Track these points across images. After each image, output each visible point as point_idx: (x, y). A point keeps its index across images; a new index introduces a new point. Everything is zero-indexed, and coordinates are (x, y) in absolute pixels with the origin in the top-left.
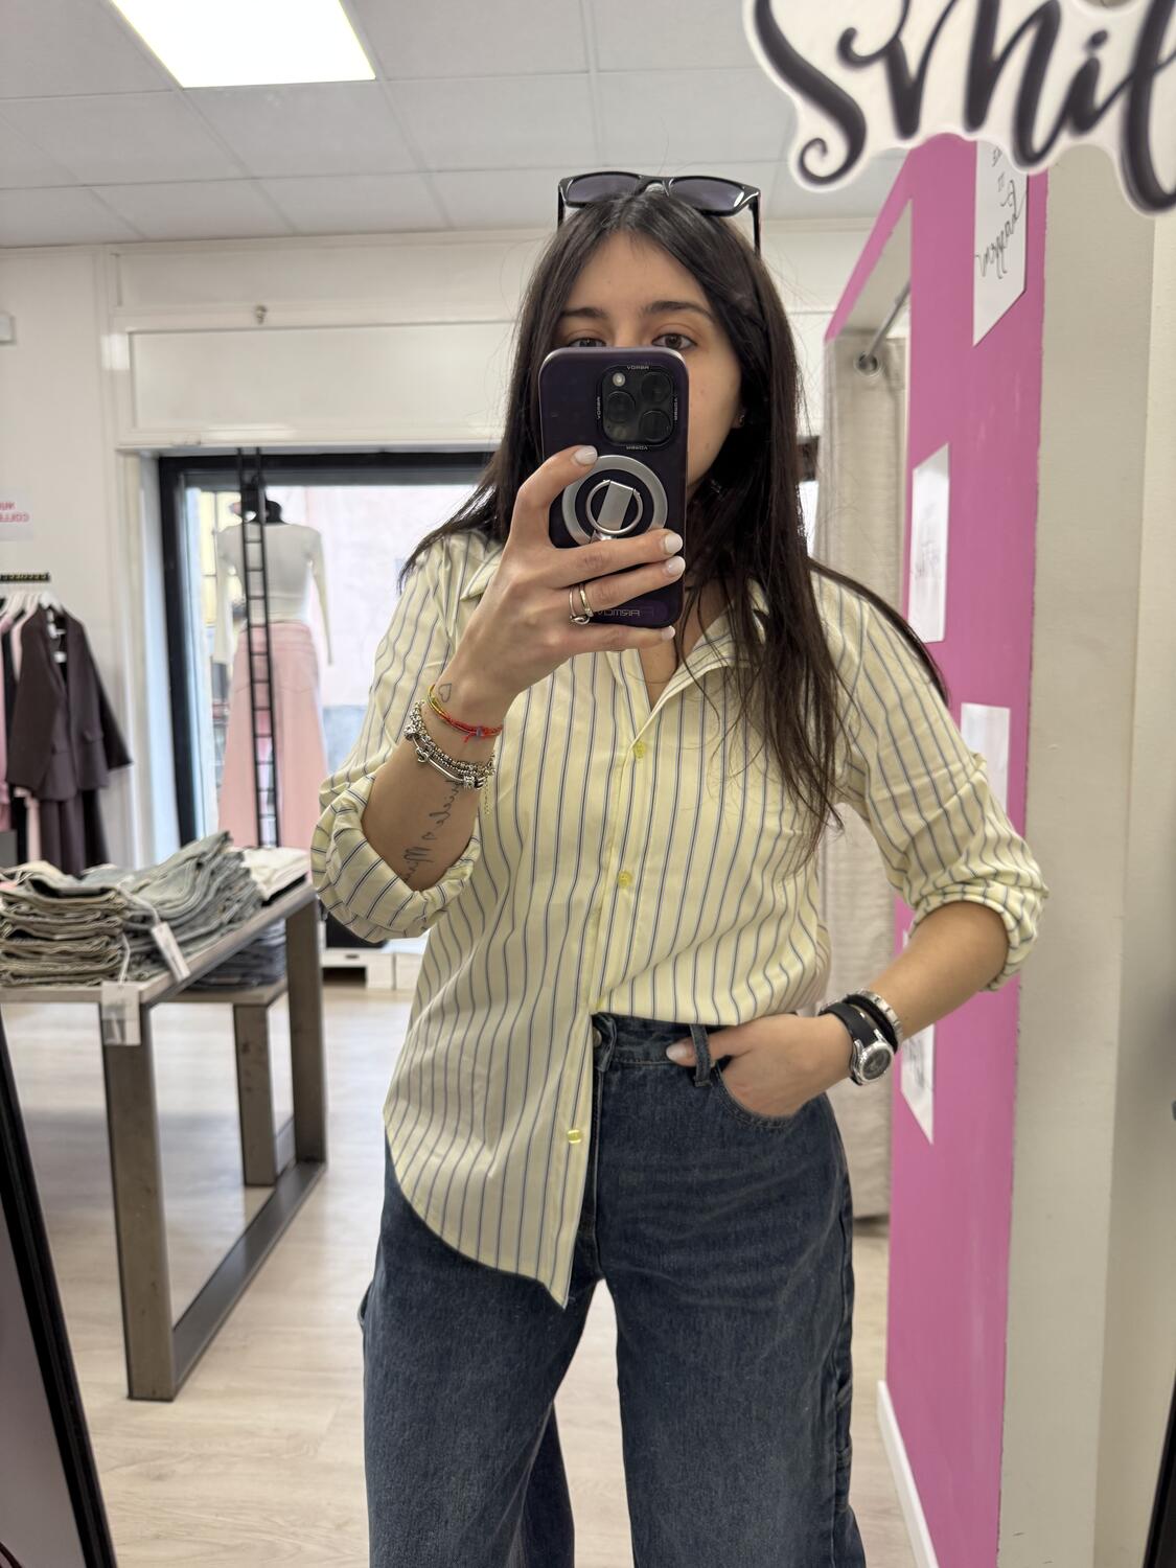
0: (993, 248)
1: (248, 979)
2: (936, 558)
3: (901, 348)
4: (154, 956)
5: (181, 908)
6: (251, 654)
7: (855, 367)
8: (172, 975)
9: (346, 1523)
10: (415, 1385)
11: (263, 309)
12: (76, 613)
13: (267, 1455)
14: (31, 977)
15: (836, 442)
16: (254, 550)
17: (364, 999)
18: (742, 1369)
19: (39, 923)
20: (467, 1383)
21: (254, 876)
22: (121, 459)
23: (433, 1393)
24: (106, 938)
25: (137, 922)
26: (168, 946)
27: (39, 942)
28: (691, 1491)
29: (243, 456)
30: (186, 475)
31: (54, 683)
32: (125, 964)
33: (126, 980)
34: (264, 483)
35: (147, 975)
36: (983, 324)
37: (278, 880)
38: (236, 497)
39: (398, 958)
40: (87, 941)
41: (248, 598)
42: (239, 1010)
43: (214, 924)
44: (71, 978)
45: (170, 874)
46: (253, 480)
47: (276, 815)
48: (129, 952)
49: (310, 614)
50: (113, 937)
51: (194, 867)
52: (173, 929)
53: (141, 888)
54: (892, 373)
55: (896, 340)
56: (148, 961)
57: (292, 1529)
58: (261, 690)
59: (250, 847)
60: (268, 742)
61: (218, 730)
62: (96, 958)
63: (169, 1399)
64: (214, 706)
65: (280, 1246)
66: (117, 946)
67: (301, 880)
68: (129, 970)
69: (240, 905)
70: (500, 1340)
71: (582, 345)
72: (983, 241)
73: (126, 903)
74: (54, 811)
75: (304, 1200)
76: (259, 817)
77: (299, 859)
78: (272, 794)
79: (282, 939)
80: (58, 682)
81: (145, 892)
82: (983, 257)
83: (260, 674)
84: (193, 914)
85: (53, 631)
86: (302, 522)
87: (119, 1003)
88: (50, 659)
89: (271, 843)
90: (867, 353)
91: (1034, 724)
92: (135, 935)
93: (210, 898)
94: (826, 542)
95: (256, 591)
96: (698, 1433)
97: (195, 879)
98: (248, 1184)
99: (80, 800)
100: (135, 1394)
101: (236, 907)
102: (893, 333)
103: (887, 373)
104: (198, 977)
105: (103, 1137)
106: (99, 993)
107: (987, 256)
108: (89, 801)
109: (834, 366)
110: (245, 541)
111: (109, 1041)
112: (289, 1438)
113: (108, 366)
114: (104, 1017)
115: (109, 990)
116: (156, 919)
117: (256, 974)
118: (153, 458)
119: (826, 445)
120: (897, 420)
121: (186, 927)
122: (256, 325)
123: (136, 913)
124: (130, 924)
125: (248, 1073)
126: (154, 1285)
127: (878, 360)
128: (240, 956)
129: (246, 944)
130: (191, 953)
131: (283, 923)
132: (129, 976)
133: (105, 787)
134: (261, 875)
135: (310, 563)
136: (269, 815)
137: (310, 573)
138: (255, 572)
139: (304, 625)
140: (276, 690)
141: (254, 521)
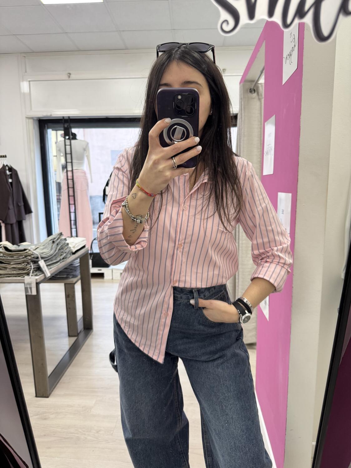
0: (288, 55)
1: (69, 276)
2: (272, 149)
3: (262, 86)
4: (40, 269)
5: (48, 254)
6: (68, 179)
7: (249, 92)
8: (45, 275)
9: (99, 431)
11: (70, 74)
13: (76, 412)
14: (4, 275)
15: (243, 115)
16: (68, 148)
17: (103, 282)
19: (6, 259)
21: (70, 245)
22: (27, 120)
24: (26, 263)
25: (35, 258)
26: (44, 267)
27: (6, 265)
29: (64, 119)
30: (47, 125)
32: (32, 271)
33: (32, 276)
34: (71, 128)
35: (38, 274)
36: (285, 78)
37: (77, 247)
38: (62, 132)
39: (113, 271)
40: (21, 264)
41: (67, 162)
42: (66, 285)
43: (58, 259)
44: (16, 275)
45: (46, 245)
46: (68, 126)
47: (76, 228)
48: (33, 267)
49: (85, 167)
50: (28, 263)
51: (52, 242)
52: (45, 261)
53: (36, 249)
54: (260, 94)
55: (261, 84)
56: (38, 271)
57: (84, 433)
58: (71, 190)
59: (68, 237)
60: (73, 206)
61: (58, 203)
62: (23, 269)
63: (48, 397)
64: (57, 196)
65: (79, 353)
66: (29, 266)
67: (84, 247)
68: (33, 272)
69: (66, 254)
72: (285, 54)
73: (32, 253)
74: (9, 227)
75: (86, 341)
76: (71, 228)
77: (83, 241)
78: (75, 221)
79: (79, 264)
80: (10, 188)
81: (38, 250)
82: (285, 58)
83: (71, 185)
84: (52, 256)
85: (8, 173)
86: (83, 139)
87: (30, 282)
88: (7, 181)
89: (75, 236)
90: (252, 88)
91: (298, 198)
92: (34, 262)
93: (57, 251)
94: (240, 145)
95: (69, 160)
97: (52, 246)
98: (69, 336)
99: (17, 223)
100: (37, 396)
101: (65, 254)
102: (260, 82)
103: (258, 94)
104: (53, 275)
105: (26, 323)
106: (24, 279)
107: (287, 57)
108: (20, 224)
109: (242, 92)
110: (65, 145)
111: (27, 294)
112: (83, 407)
113: (22, 91)
114: (26, 287)
115: (27, 279)
116: (40, 258)
117: (71, 275)
118: (37, 120)
119: (240, 115)
120: (261, 108)
121: (50, 260)
122: (68, 79)
123: (35, 256)
124: (33, 259)
125: (69, 304)
126: (42, 364)
127: (255, 90)
128: (66, 269)
129: (68, 265)
130: (51, 268)
131: (79, 259)
132: (33, 275)
133: (25, 220)
134: (72, 245)
135: (85, 152)
136: (74, 228)
137: (85, 155)
138: (69, 155)
139: (83, 171)
140: (75, 190)
141: (68, 139)
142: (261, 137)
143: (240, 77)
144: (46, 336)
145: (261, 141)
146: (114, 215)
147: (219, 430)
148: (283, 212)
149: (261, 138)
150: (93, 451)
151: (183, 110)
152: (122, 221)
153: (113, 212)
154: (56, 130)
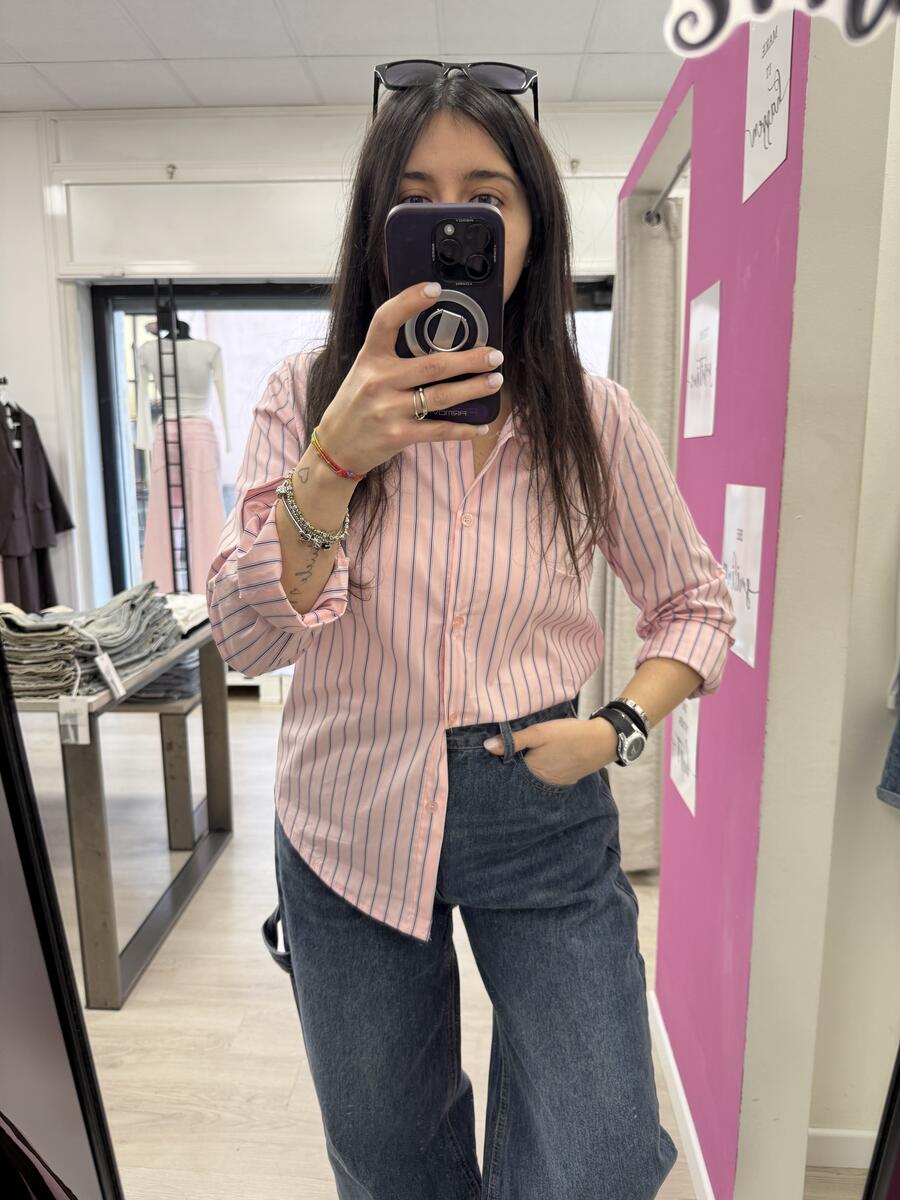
0: (761, 124)
1: (171, 694)
2: (709, 371)
3: (679, 207)
4: (98, 678)
5: (120, 639)
6: (166, 442)
7: (643, 220)
8: (112, 694)
9: (253, 1098)
11: (173, 167)
12: (28, 410)
13: (193, 1048)
15: (628, 279)
16: (168, 360)
17: (258, 709)
19: (10, 651)
21: (175, 616)
22: (62, 287)
24: (63, 662)
25: (87, 650)
26: (108, 672)
29: (158, 285)
30: (113, 300)
31: (12, 464)
32: (77, 683)
33: (78, 694)
34: (175, 309)
35: (95, 690)
36: (750, 185)
37: (194, 618)
38: (153, 319)
39: (284, 679)
40: (49, 665)
42: (164, 717)
43: (146, 652)
44: (35, 693)
45: (111, 614)
46: (167, 303)
47: (188, 569)
48: (79, 672)
49: (212, 411)
50: (68, 661)
51: (129, 607)
52: (111, 656)
53: (88, 624)
54: (672, 225)
55: (676, 199)
56: (93, 681)
57: (213, 1102)
58: (174, 471)
59: (170, 593)
60: (181, 511)
62: (55, 677)
63: (117, 1009)
64: (137, 484)
65: (198, 895)
66: (72, 668)
68: (80, 686)
69: (165, 637)
71: (412, 201)
72: (752, 118)
73: (78, 636)
74: (14, 564)
75: (215, 862)
76: (174, 570)
78: (184, 552)
79: (197, 664)
80: (15, 463)
81: (91, 627)
82: (752, 132)
83: (173, 458)
84: (129, 644)
85: (11, 424)
86: (204, 338)
87: (73, 712)
88: (9, 445)
90: (653, 210)
91: (785, 499)
92: (84, 660)
93: (142, 631)
94: (619, 358)
95: (169, 392)
97: (130, 617)
98: (172, 848)
99: (34, 555)
100: (92, 1005)
101: (162, 639)
102: (673, 194)
103: (667, 227)
104: (133, 693)
105: (63, 815)
106: (57, 704)
107: (755, 131)
108: (42, 558)
109: (627, 219)
110: (160, 353)
111: (66, 741)
112: (209, 1035)
113: (49, 213)
114: (62, 723)
115: (65, 702)
116: (99, 648)
117: (178, 692)
118: (87, 286)
119: (619, 281)
120: (675, 262)
121: (124, 653)
122: (168, 180)
123: (86, 643)
124: (81, 651)
125: (172, 766)
126: (105, 924)
127: (661, 214)
128: (165, 677)
129: (171, 666)
130: (126, 675)
131: (197, 652)
132: (80, 692)
133: (54, 546)
134: (179, 614)
135: (212, 371)
136: (182, 569)
137: (212, 379)
138: (169, 378)
139: (205, 422)
140: (186, 471)
141: (168, 337)
143: (620, 183)
144: (113, 850)
146: (254, 529)
147: (564, 1098)
148: (741, 535)
150: (238, 1150)
151: (458, 265)
152: (276, 547)
153: (251, 523)
154: (134, 315)
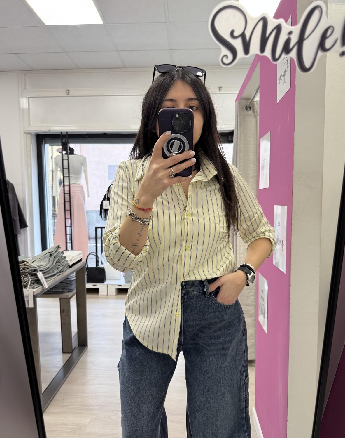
0: (282, 76)
1: (64, 290)
2: (267, 164)
4: (38, 281)
5: (45, 267)
6: (64, 193)
7: (244, 109)
8: (43, 287)
10: (135, 380)
11: (69, 91)
12: (11, 181)
13: (71, 430)
15: (239, 131)
16: (66, 162)
17: (98, 298)
18: (218, 370)
20: (148, 379)
21: (67, 259)
22: (25, 135)
23: (139, 382)
24: (24, 276)
25: (34, 271)
26: (42, 278)
28: (206, 405)
29: (62, 134)
30: (44, 140)
33: (29, 288)
34: (69, 143)
35: (36, 287)
36: (279, 97)
37: (74, 260)
39: (108, 286)
41: (64, 177)
42: (61, 299)
43: (55, 272)
45: (42, 258)
46: (65, 141)
47: (72, 243)
48: (30, 280)
49: (82, 181)
50: (26, 275)
51: (49, 255)
52: (43, 273)
53: (33, 262)
54: (255, 111)
55: (256, 101)
56: (36, 283)
58: (67, 205)
60: (69, 220)
61: (54, 218)
65: (73, 371)
66: (27, 278)
67: (81, 260)
68: (30, 285)
69: (63, 267)
70: (156, 367)
72: (279, 74)
73: (30, 266)
75: (80, 358)
76: (66, 243)
77: (80, 254)
78: (70, 236)
79: (75, 278)
83: (67, 199)
84: (49, 269)
87: (27, 295)
89: (70, 250)
90: (248, 105)
91: (293, 210)
92: (32, 275)
93: (54, 264)
94: (236, 160)
95: (66, 175)
96: (207, 389)
97: (49, 259)
98: (64, 352)
101: (62, 267)
102: (255, 99)
103: (254, 111)
107: (280, 78)
109: (238, 109)
110: (63, 160)
112: (77, 425)
113: (21, 107)
116: (38, 270)
117: (67, 289)
118: (35, 135)
119: (236, 132)
120: (256, 125)
121: (47, 273)
122: (67, 96)
123: (33, 268)
124: (31, 272)
125: (64, 319)
127: (251, 107)
128: (61, 283)
129: (64, 279)
130: (48, 280)
131: (75, 273)
133: (20, 234)
134: (69, 258)
135: (83, 166)
136: (69, 243)
137: (83, 169)
138: (66, 170)
139: (80, 185)
140: (72, 204)
141: (65, 154)
142: (257, 152)
143: (236, 95)
145: (257, 157)
148: (279, 224)
149: (257, 154)
154: (52, 145)
